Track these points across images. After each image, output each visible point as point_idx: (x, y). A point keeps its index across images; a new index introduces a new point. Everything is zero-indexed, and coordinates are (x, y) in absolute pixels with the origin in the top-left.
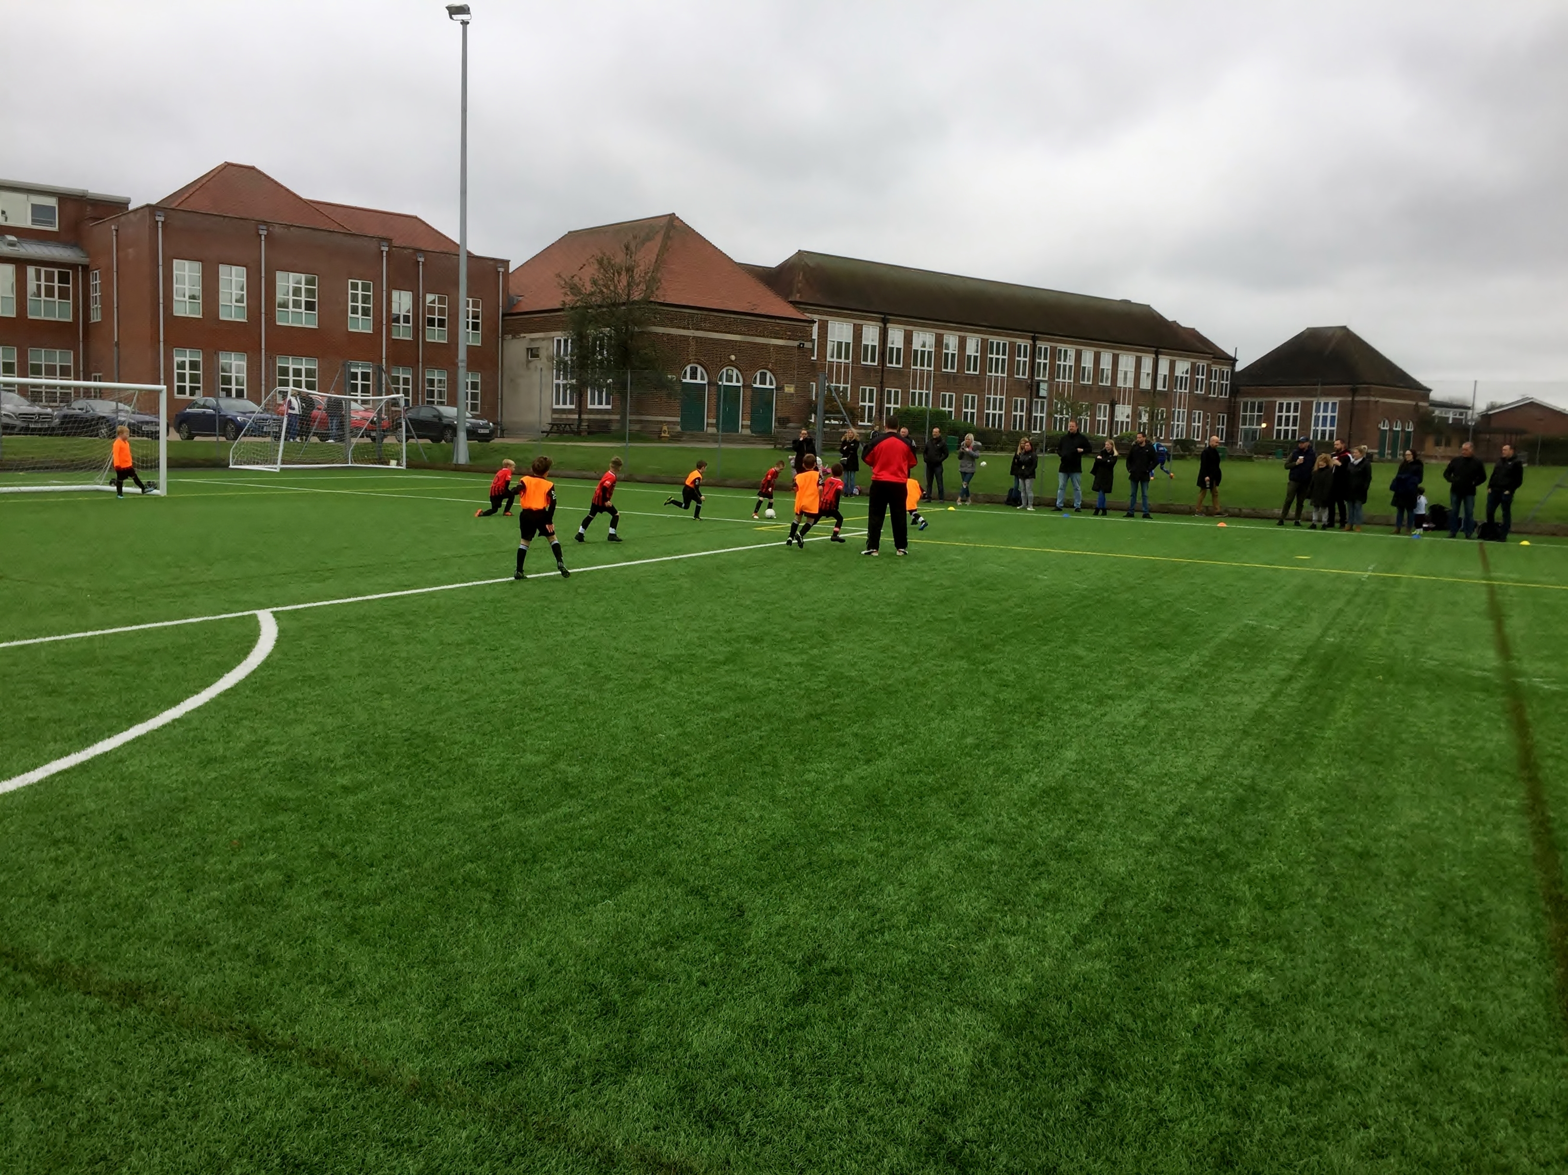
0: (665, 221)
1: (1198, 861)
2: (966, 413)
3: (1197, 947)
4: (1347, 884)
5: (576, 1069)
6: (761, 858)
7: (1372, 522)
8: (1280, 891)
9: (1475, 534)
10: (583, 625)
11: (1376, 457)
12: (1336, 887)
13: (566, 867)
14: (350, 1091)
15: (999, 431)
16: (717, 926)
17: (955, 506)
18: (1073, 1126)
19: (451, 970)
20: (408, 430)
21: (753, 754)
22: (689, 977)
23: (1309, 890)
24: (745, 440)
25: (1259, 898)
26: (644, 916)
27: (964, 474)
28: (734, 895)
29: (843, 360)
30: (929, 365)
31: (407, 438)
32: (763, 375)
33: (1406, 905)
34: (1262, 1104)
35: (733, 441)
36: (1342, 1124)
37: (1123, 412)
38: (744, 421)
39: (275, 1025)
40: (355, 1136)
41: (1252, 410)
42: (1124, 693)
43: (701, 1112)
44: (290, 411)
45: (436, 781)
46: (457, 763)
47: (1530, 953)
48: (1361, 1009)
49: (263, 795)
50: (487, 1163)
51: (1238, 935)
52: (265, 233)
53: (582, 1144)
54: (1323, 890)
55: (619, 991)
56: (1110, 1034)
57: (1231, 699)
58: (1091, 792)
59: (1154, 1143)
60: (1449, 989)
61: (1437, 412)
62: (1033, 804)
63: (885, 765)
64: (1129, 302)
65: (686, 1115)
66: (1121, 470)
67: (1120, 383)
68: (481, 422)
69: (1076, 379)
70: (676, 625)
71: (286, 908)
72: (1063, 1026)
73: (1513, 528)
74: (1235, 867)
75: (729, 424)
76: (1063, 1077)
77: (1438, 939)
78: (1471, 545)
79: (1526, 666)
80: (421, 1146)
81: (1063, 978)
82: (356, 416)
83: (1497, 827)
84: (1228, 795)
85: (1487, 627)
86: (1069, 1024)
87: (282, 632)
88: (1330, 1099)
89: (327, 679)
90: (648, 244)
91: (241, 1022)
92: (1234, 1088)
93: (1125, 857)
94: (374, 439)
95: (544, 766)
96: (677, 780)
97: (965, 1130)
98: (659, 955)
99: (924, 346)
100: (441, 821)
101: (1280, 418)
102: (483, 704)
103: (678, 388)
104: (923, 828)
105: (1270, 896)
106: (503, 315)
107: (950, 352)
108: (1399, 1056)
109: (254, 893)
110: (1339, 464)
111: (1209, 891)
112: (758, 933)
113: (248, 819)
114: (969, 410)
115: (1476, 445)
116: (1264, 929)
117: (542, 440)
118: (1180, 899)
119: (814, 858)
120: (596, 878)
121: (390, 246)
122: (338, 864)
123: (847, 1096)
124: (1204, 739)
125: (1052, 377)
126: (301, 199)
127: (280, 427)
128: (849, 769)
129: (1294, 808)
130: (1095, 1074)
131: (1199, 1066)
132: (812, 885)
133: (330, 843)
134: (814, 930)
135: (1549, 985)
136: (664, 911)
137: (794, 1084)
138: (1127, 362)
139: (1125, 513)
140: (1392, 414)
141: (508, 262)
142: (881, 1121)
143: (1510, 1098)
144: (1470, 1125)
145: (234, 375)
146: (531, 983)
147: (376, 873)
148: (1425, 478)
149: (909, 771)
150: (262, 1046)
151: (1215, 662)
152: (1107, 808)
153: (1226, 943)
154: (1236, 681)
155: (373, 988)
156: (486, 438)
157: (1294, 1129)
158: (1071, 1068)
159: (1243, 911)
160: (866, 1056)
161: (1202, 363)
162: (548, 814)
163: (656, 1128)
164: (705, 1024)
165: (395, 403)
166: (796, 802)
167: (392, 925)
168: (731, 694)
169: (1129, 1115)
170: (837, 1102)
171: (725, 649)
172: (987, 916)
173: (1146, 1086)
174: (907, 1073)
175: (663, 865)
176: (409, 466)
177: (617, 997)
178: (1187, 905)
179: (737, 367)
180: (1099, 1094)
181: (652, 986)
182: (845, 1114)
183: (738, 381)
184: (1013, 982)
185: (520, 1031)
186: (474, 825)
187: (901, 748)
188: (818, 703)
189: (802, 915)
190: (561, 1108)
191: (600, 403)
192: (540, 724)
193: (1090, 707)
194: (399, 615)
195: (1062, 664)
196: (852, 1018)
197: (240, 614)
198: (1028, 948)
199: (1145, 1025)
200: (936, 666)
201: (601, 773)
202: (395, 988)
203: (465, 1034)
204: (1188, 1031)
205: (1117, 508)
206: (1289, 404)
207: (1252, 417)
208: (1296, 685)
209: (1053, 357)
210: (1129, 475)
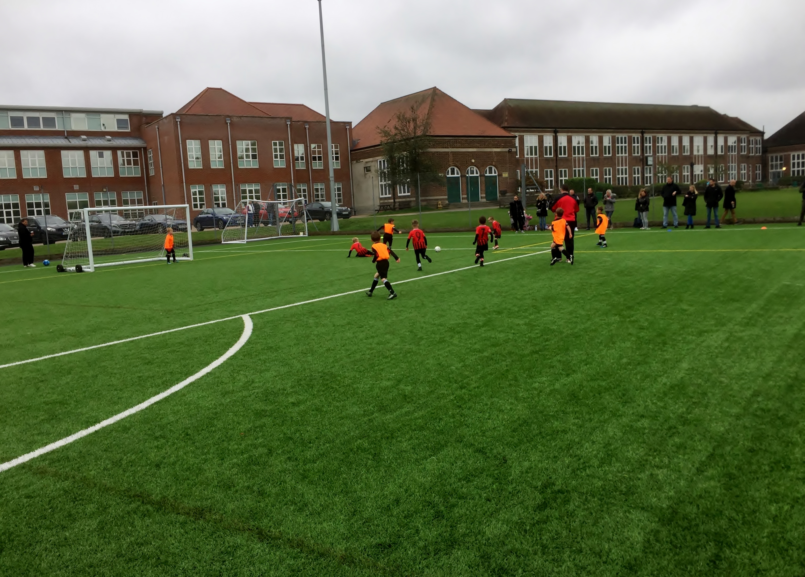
0: (431, 92)
2: (606, 178)
5: (425, 547)
6: (514, 431)
13: (409, 440)
14: (311, 560)
15: (626, 187)
16: (492, 468)
19: (355, 495)
20: (307, 216)
21: (503, 374)
22: (480, 497)
24: (483, 205)
26: (453, 465)
27: (607, 212)
28: (501, 451)
29: (534, 156)
30: (583, 154)
31: (307, 220)
32: (490, 169)
35: (477, 206)
37: (699, 169)
38: (482, 195)
39: (270, 527)
41: (776, 161)
44: (249, 212)
45: (338, 397)
46: (348, 387)
49: (253, 409)
52: (229, 121)
55: (443, 505)
56: (723, 523)
57: (778, 328)
58: (699, 386)
62: (665, 394)
63: (578, 376)
64: (696, 106)
65: (486, 571)
66: (701, 202)
67: (695, 153)
68: (344, 208)
69: (669, 153)
70: (455, 308)
71: (271, 466)
72: (695, 518)
74: (791, 424)
75: (474, 197)
76: (698, 547)
81: (692, 491)
82: (281, 211)
84: (782, 383)
86: (699, 518)
87: (255, 325)
89: (279, 347)
90: (423, 105)
91: (253, 526)
93: (723, 422)
94: (291, 222)
95: (393, 387)
96: (463, 391)
98: (463, 485)
99: (579, 143)
100: (342, 418)
101: (794, 164)
102: (358, 356)
103: (445, 180)
104: (603, 410)
106: (351, 151)
107: (594, 145)
109: (254, 459)
111: (776, 439)
112: (515, 472)
113: (247, 422)
114: (608, 177)
117: (376, 215)
119: (543, 430)
120: (425, 445)
121: (291, 122)
122: (293, 443)
123: (574, 559)
125: (654, 154)
127: (245, 220)
128: (558, 380)
130: (716, 545)
132: (543, 445)
133: (289, 432)
134: (547, 469)
136: (464, 462)
137: (544, 554)
138: (698, 140)
139: (705, 226)
141: (351, 123)
145: (220, 196)
146: (397, 502)
147: (313, 446)
149: (592, 380)
150: (265, 538)
151: (767, 307)
152: (710, 395)
153: (788, 468)
154: (781, 317)
155: (317, 506)
156: (347, 216)
158: (702, 542)
160: (582, 538)
161: (743, 137)
162: (397, 412)
164: (491, 522)
165: (300, 202)
166: (529, 400)
167: (324, 473)
168: (488, 343)
169: (738, 567)
170: (569, 563)
171: (483, 319)
172: (645, 458)
173: (748, 551)
174: (607, 547)
175: (460, 437)
176: (309, 235)
177: (442, 508)
178: (763, 447)
179: (476, 166)
180: (720, 556)
181: (461, 502)
182: (574, 570)
183: (477, 173)
184: (663, 495)
185: (394, 527)
186: (359, 420)
187: (585, 367)
188: (536, 345)
189: (539, 461)
190: (420, 568)
191: (404, 192)
192: (388, 365)
193: (694, 338)
194: (312, 312)
195: (675, 315)
196: (573, 517)
197: (234, 317)
198: (670, 476)
199: (744, 517)
200: (602, 320)
201: (422, 389)
202: (328, 506)
203: (366, 529)
204: (770, 519)
205: (700, 224)
206: (799, 155)
207: (776, 164)
209: (654, 142)
210: (706, 204)
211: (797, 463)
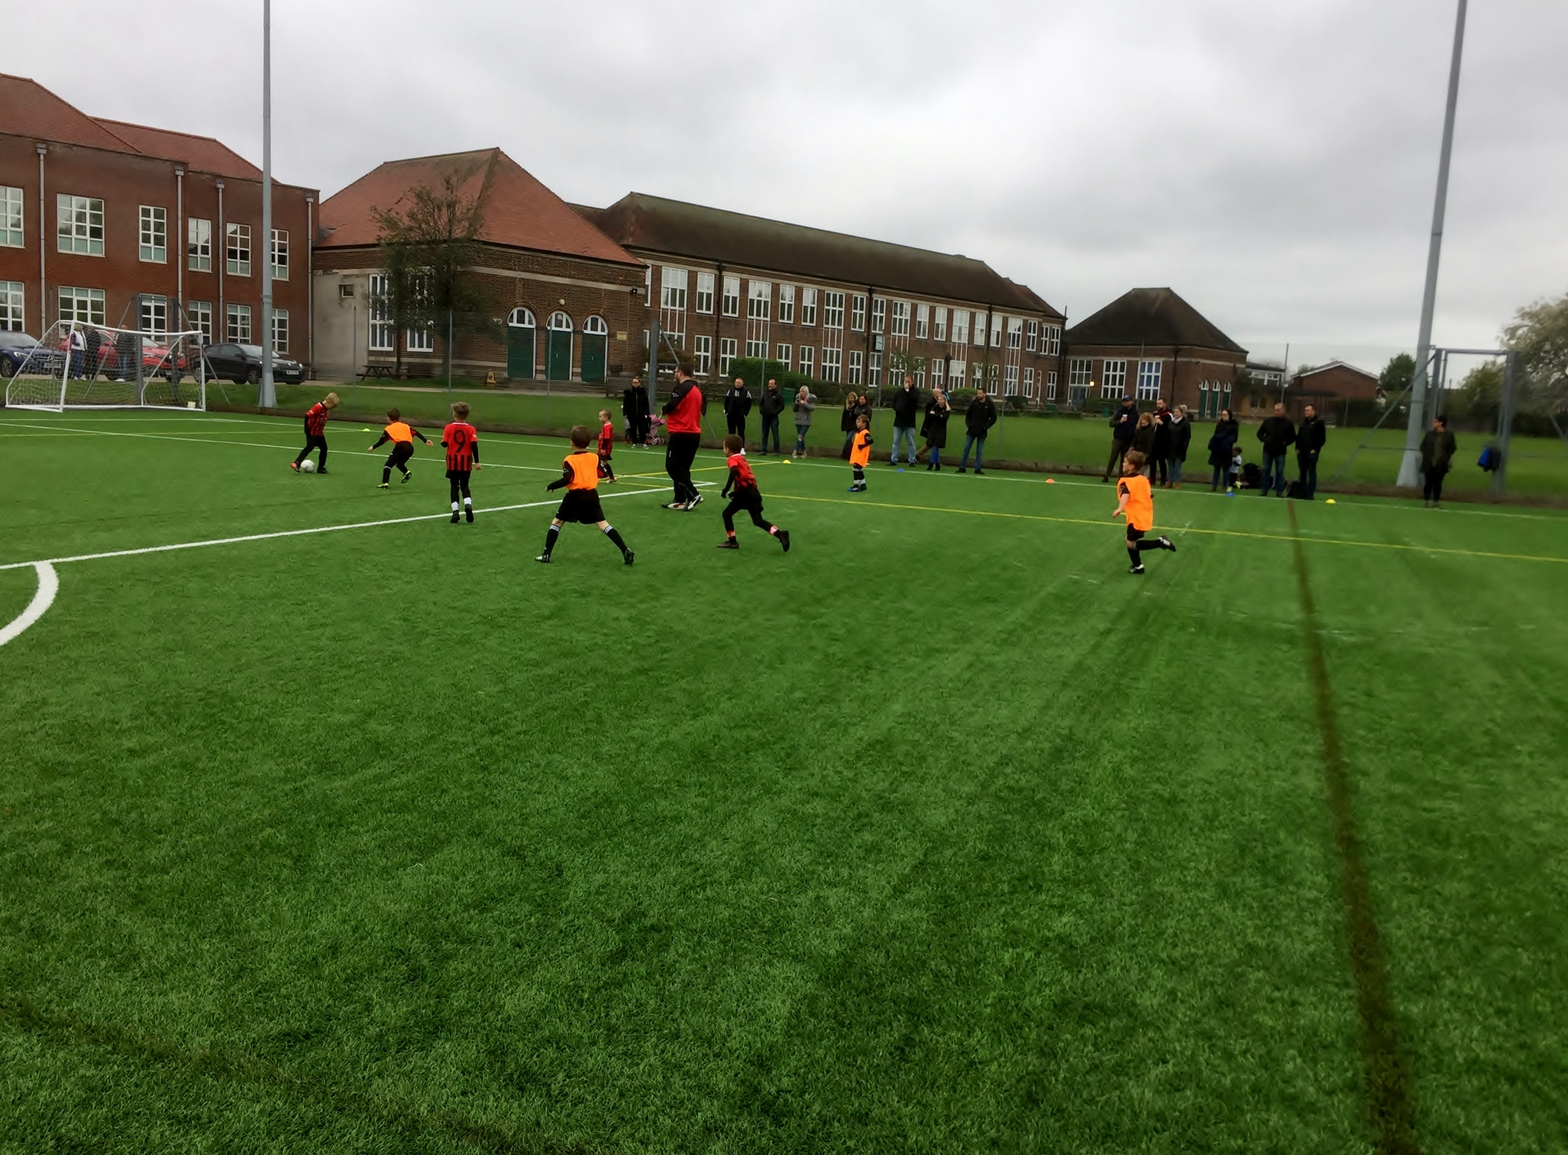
0: (489, 155)
1: (1016, 810)
2: (803, 365)
3: (1011, 893)
4: (1155, 830)
5: (380, 1036)
6: (583, 817)
7: (1192, 480)
8: (1092, 837)
9: (1285, 493)
10: (399, 578)
11: (1196, 417)
12: (1145, 832)
13: (375, 830)
14: (133, 1067)
15: (836, 384)
16: (533, 886)
17: (791, 459)
18: (886, 1072)
19: (246, 938)
20: (207, 370)
21: (576, 710)
22: (503, 939)
23: (1120, 835)
24: (575, 388)
25: (1072, 844)
26: (457, 879)
27: (799, 427)
28: (553, 853)
29: (677, 308)
30: (765, 315)
31: (207, 379)
32: (595, 322)
33: (1208, 848)
34: (1068, 1043)
35: (564, 389)
36: (1143, 1060)
37: (958, 368)
38: (574, 369)
39: (50, 1002)
40: (138, 1114)
41: (1081, 369)
42: (952, 646)
43: (512, 1074)
44: (73, 347)
45: (235, 743)
46: (258, 723)
47: (1321, 892)
48: (1164, 949)
49: (38, 759)
50: (282, 1137)
51: (1051, 881)
52: (44, 152)
53: (385, 1113)
54: (1132, 836)
55: (427, 956)
56: (926, 981)
57: (1051, 652)
58: (915, 744)
59: (964, 1084)
60: (1247, 927)
61: (1254, 374)
62: (859, 758)
63: (714, 719)
64: (964, 257)
65: (496, 1079)
67: (955, 339)
68: (289, 363)
69: (912, 334)
70: (500, 579)
71: (64, 878)
72: (880, 974)
73: (1317, 487)
74: (1051, 815)
75: (559, 370)
76: (878, 1024)
77: (1238, 880)
78: (1279, 503)
79: (1326, 619)
80: (210, 1122)
81: (882, 927)
82: (148, 354)
83: (1295, 772)
84: (1046, 745)
85: (1294, 579)
86: (886, 973)
87: (62, 586)
88: (1131, 1036)
89: (113, 635)
90: (470, 180)
91: (12, 999)
92: (1043, 1028)
93: (946, 807)
94: (169, 379)
95: (353, 725)
96: (496, 737)
97: (780, 1080)
98: (472, 918)
99: (760, 295)
100: (238, 784)
101: (1107, 377)
102: (287, 662)
103: (504, 332)
104: (749, 782)
105: (1083, 841)
106: (313, 249)
107: (787, 302)
108: (1198, 992)
109: (27, 864)
110: (1161, 423)
111: (1026, 839)
112: (577, 891)
113: (21, 785)
114: (806, 362)
115: (1288, 407)
116: (1075, 874)
117: (358, 383)
118: (997, 848)
119: (637, 815)
120: (406, 840)
121: (186, 171)
122: (122, 831)
123: (663, 1051)
124: (1026, 691)
125: (887, 331)
126: (84, 116)
127: (63, 364)
128: (676, 725)
129: (1108, 757)
130: (909, 1020)
131: (1009, 1008)
132: (635, 843)
133: (114, 809)
134: (635, 887)
135: (1337, 921)
136: (479, 873)
137: (609, 1043)
138: (961, 317)
139: (957, 469)
140: (1211, 375)
141: (318, 192)
142: (696, 1075)
143: (1298, 1030)
144: (1261, 1057)
145: (10, 306)
146: (334, 950)
147: (164, 840)
148: (1240, 438)
149: (736, 726)
150: (36, 1024)
151: (1038, 616)
152: (931, 759)
153: (1039, 888)
154: (1058, 634)
155: (160, 961)
156: (295, 380)
157: (1096, 1067)
158: (887, 1015)
159: (1056, 858)
160: (683, 1012)
161: (1033, 321)
162: (357, 775)
163: (464, 1093)
164: (518, 985)
165: (193, 340)
166: (620, 759)
167: (182, 895)
168: (554, 648)
169: (940, 1058)
170: (652, 1059)
171: (552, 603)
172: (811, 868)
173: (958, 1030)
174: (724, 1026)
175: (479, 826)
176: (210, 408)
177: (425, 962)
178: (1004, 852)
179: (566, 312)
180: (913, 1040)
181: (465, 949)
182: (660, 1070)
183: (568, 326)
184: (833, 933)
185: (320, 1000)
186: (274, 788)
187: (728, 703)
188: (644, 658)
189: (622, 872)
190: (364, 1078)
191: (421, 346)
192: (350, 682)
193: (918, 660)
194: (195, 567)
195: (891, 618)
196: (671, 975)
197: (16, 565)
198: (849, 899)
199: (959, 971)
200: (768, 620)
201: (415, 732)
202: (184, 960)
203: (261, 1005)
204: (1000, 975)
205: (950, 463)
206: (1116, 364)
207: (1081, 376)
208: (1113, 638)
209: (889, 312)
210: (967, 429)
211: (1053, 881)
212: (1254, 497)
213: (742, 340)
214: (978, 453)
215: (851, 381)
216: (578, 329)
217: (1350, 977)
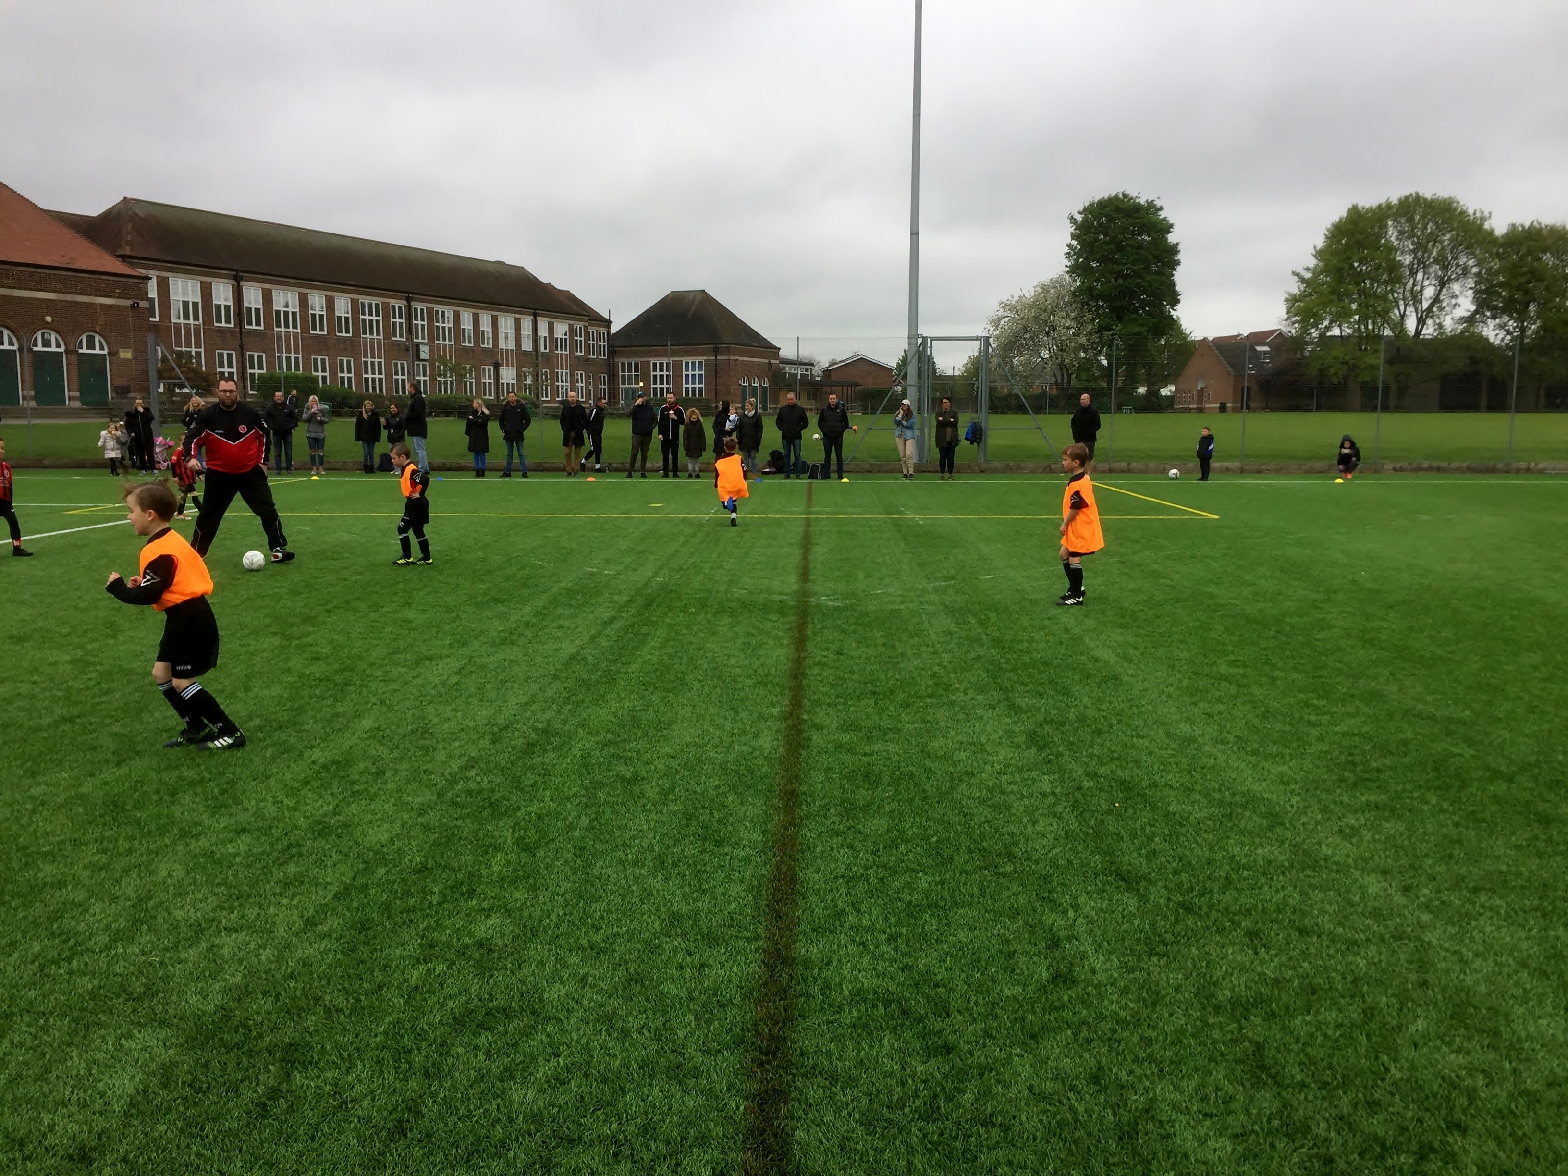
1: (468, 814)
2: (343, 378)
4: (609, 812)
8: (542, 830)
9: (806, 475)
12: (597, 817)
17: (317, 475)
18: (236, 1135)
23: (571, 824)
24: (75, 414)
25: (519, 841)
30: (295, 327)
32: (91, 339)
33: (657, 822)
34: (458, 1058)
35: (59, 416)
36: (534, 1059)
37: (508, 375)
38: (71, 392)
41: (630, 370)
47: (754, 849)
48: (586, 934)
51: (487, 883)
54: (585, 821)
56: (314, 1021)
58: (376, 759)
60: (675, 897)
61: (788, 369)
64: (503, 263)
67: (502, 345)
69: (457, 341)
72: (262, 1022)
74: (505, 813)
75: (52, 396)
77: (677, 850)
79: (818, 588)
83: (757, 735)
85: (798, 552)
86: (270, 1020)
88: (529, 1035)
99: (286, 306)
101: (655, 377)
105: (531, 836)
107: (317, 313)
108: (609, 974)
111: (471, 843)
116: (515, 872)
118: (437, 857)
125: (430, 340)
128: (92, 776)
129: (579, 745)
130: (282, 1069)
131: (402, 1032)
135: (763, 876)
138: (507, 323)
140: (749, 371)
143: (700, 993)
144: (657, 1029)
152: (389, 774)
153: (471, 893)
154: (561, 628)
157: (482, 1077)
159: (498, 858)
161: (578, 325)
169: (306, 1106)
172: (212, 916)
173: (338, 1068)
174: (47, 1122)
178: (443, 861)
179: (55, 330)
180: (280, 1091)
183: (58, 346)
184: (217, 986)
188: (76, 704)
193: (404, 670)
195: (387, 630)
198: (248, 944)
199: (357, 1001)
204: (401, 996)
206: (661, 364)
207: (630, 377)
208: (616, 625)
209: (430, 319)
211: (489, 883)
212: (778, 481)
213: (271, 356)
214: (521, 456)
215: (397, 392)
216: (71, 348)
217: (761, 930)
